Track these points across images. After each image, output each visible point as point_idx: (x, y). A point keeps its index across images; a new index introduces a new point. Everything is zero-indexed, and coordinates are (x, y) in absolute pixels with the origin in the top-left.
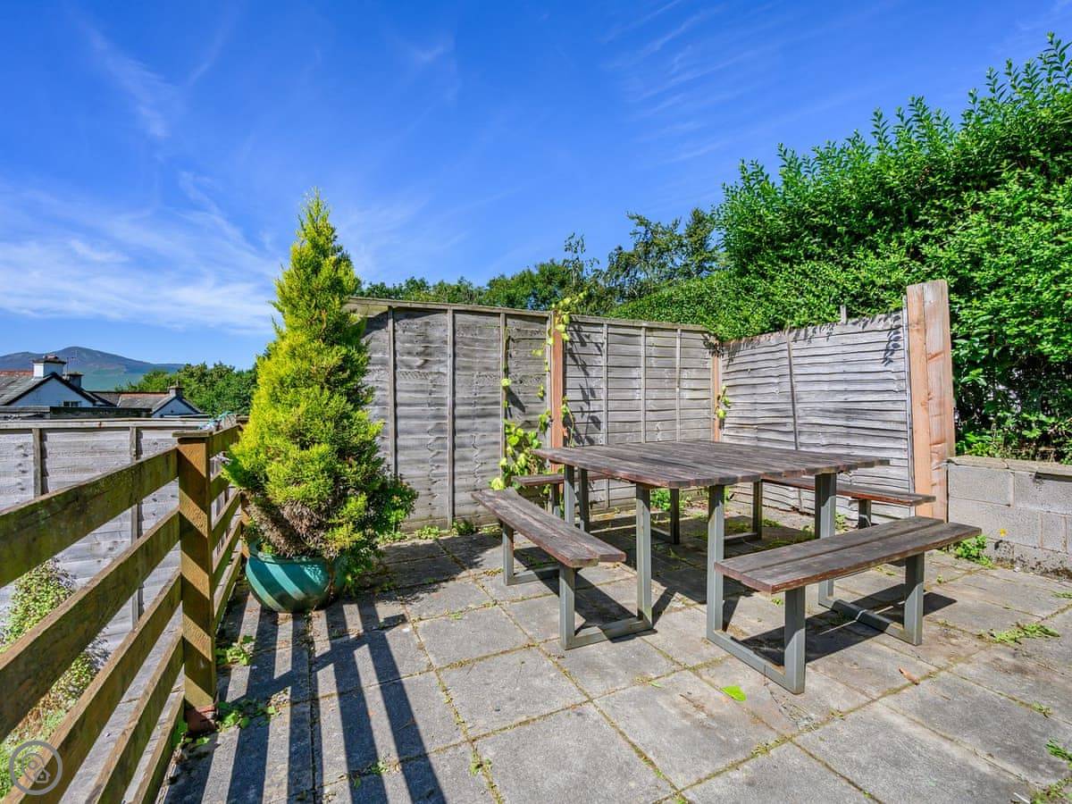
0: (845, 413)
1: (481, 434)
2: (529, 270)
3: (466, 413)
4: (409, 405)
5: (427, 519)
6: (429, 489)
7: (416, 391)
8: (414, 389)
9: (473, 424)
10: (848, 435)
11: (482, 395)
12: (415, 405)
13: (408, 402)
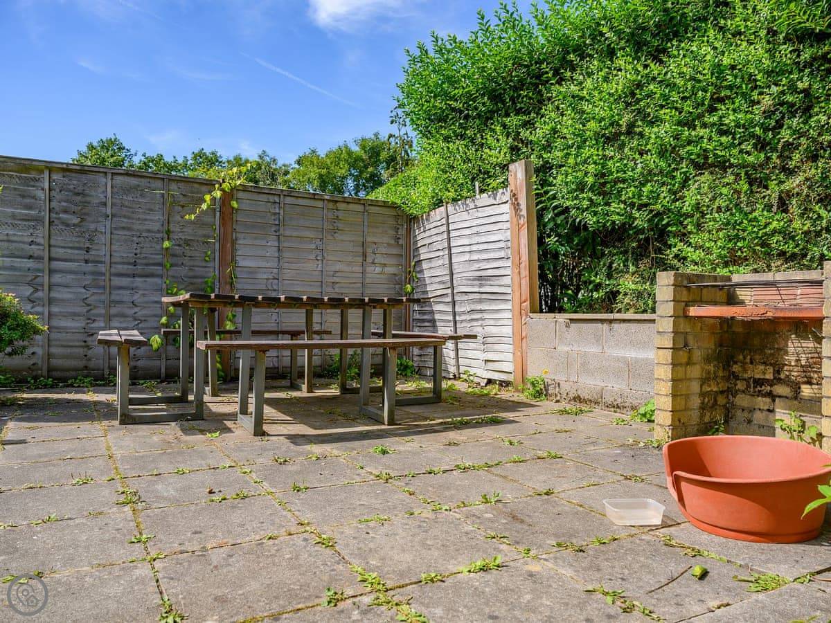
0: (479, 280)
1: (141, 292)
2: (346, 147)
3: (124, 272)
4: (66, 260)
5: (82, 370)
6: (85, 342)
7: (71, 248)
8: (71, 245)
9: (133, 282)
10: (481, 301)
11: (143, 255)
12: (70, 260)
13: (64, 257)
